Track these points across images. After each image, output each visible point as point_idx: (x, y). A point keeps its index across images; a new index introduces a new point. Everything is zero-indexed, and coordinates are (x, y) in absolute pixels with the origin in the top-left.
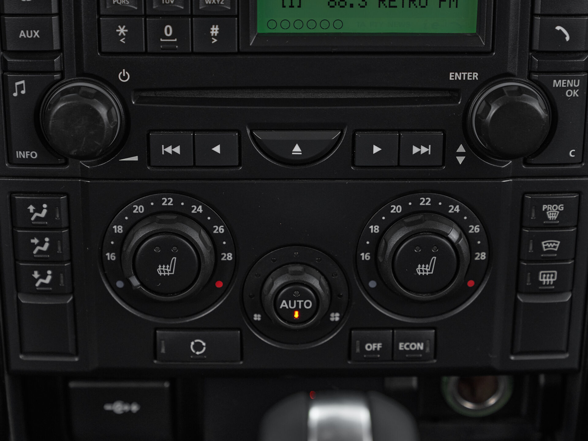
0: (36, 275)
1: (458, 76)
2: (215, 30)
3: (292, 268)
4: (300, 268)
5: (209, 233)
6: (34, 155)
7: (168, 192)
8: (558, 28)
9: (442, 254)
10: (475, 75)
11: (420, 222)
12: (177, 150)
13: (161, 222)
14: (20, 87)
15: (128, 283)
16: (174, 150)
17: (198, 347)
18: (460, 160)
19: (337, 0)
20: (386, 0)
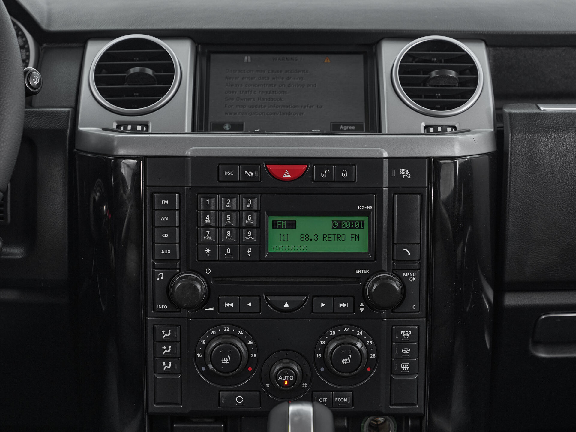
0: (164, 364)
1: (360, 271)
2: (249, 251)
3: (284, 361)
4: (288, 361)
5: (246, 344)
6: (166, 307)
7: (227, 325)
8: (405, 250)
9: (354, 354)
10: (368, 271)
11: (343, 339)
12: (232, 305)
13: (224, 338)
14: (161, 276)
15: (207, 368)
16: (230, 305)
17: (240, 399)
18: (362, 310)
19: (304, 237)
20: (326, 237)
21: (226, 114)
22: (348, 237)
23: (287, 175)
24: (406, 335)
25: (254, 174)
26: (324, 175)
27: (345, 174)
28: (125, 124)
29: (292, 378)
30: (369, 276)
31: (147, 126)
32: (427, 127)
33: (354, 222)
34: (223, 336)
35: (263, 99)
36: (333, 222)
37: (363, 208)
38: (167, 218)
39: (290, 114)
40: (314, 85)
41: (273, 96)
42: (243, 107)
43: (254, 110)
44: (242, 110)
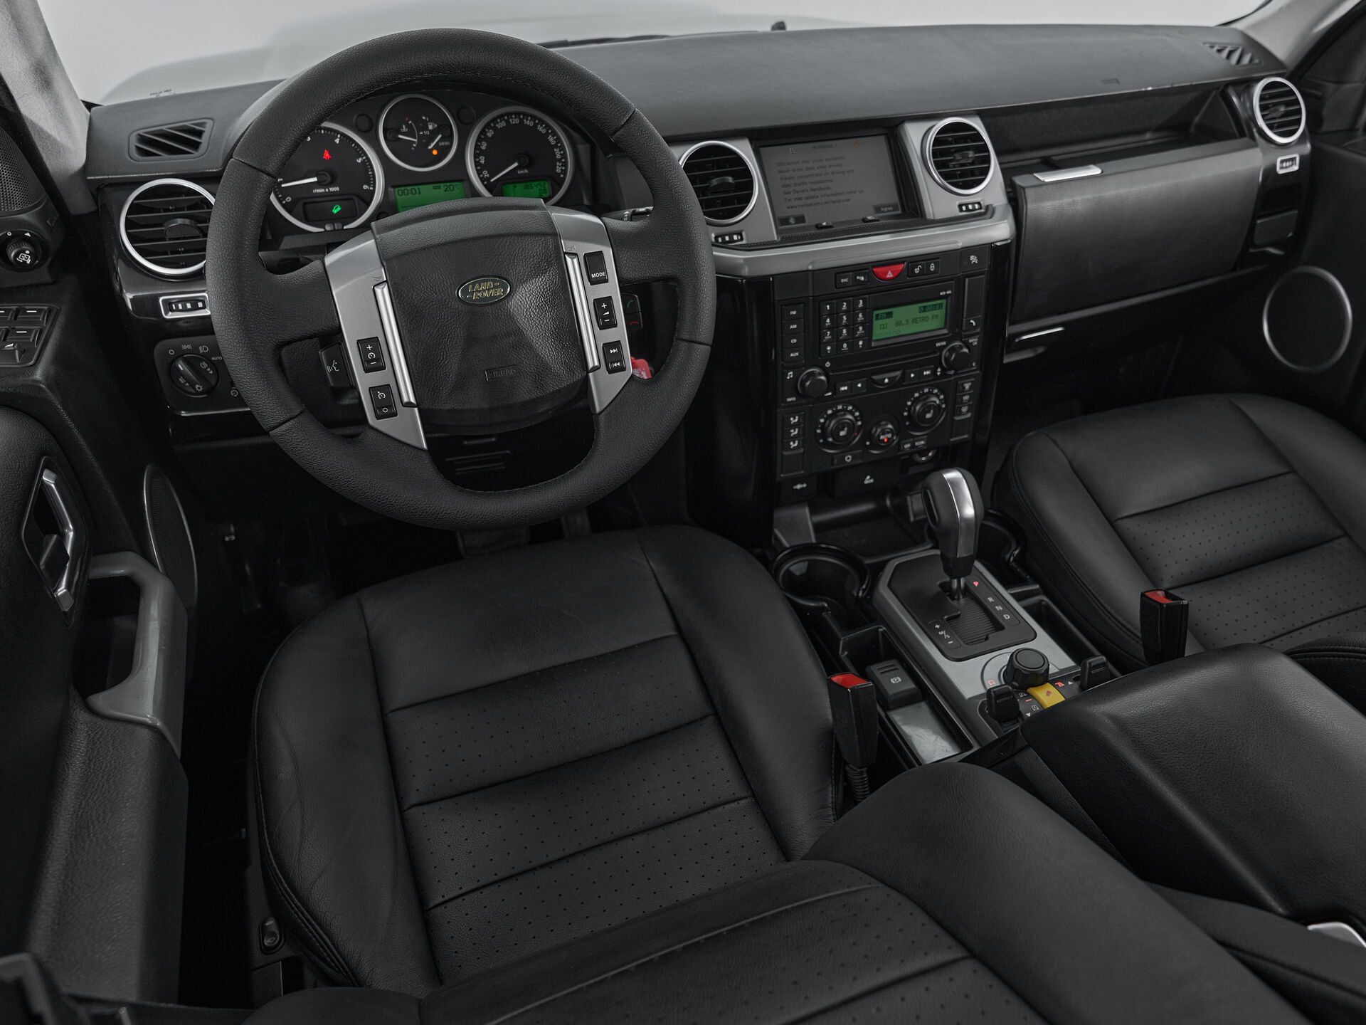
0: (792, 443)
1: (939, 344)
2: (860, 343)
3: (882, 423)
4: (886, 423)
6: (794, 399)
8: (971, 321)
9: (934, 409)
10: (945, 343)
11: (926, 399)
12: (846, 388)
14: (790, 375)
16: (844, 388)
17: (848, 459)
18: (939, 373)
19: (899, 324)
20: (915, 321)
21: (788, 208)
22: (930, 318)
23: (890, 275)
24: (967, 386)
25: (865, 278)
26: (917, 271)
27: (932, 268)
28: (723, 236)
29: (890, 435)
30: (944, 347)
31: (741, 235)
32: (960, 206)
33: (935, 305)
34: (837, 413)
35: (815, 190)
36: (920, 308)
37: (944, 293)
38: (795, 326)
39: (839, 201)
40: (852, 171)
41: (822, 185)
42: (800, 199)
43: (809, 202)
44: (801, 203)
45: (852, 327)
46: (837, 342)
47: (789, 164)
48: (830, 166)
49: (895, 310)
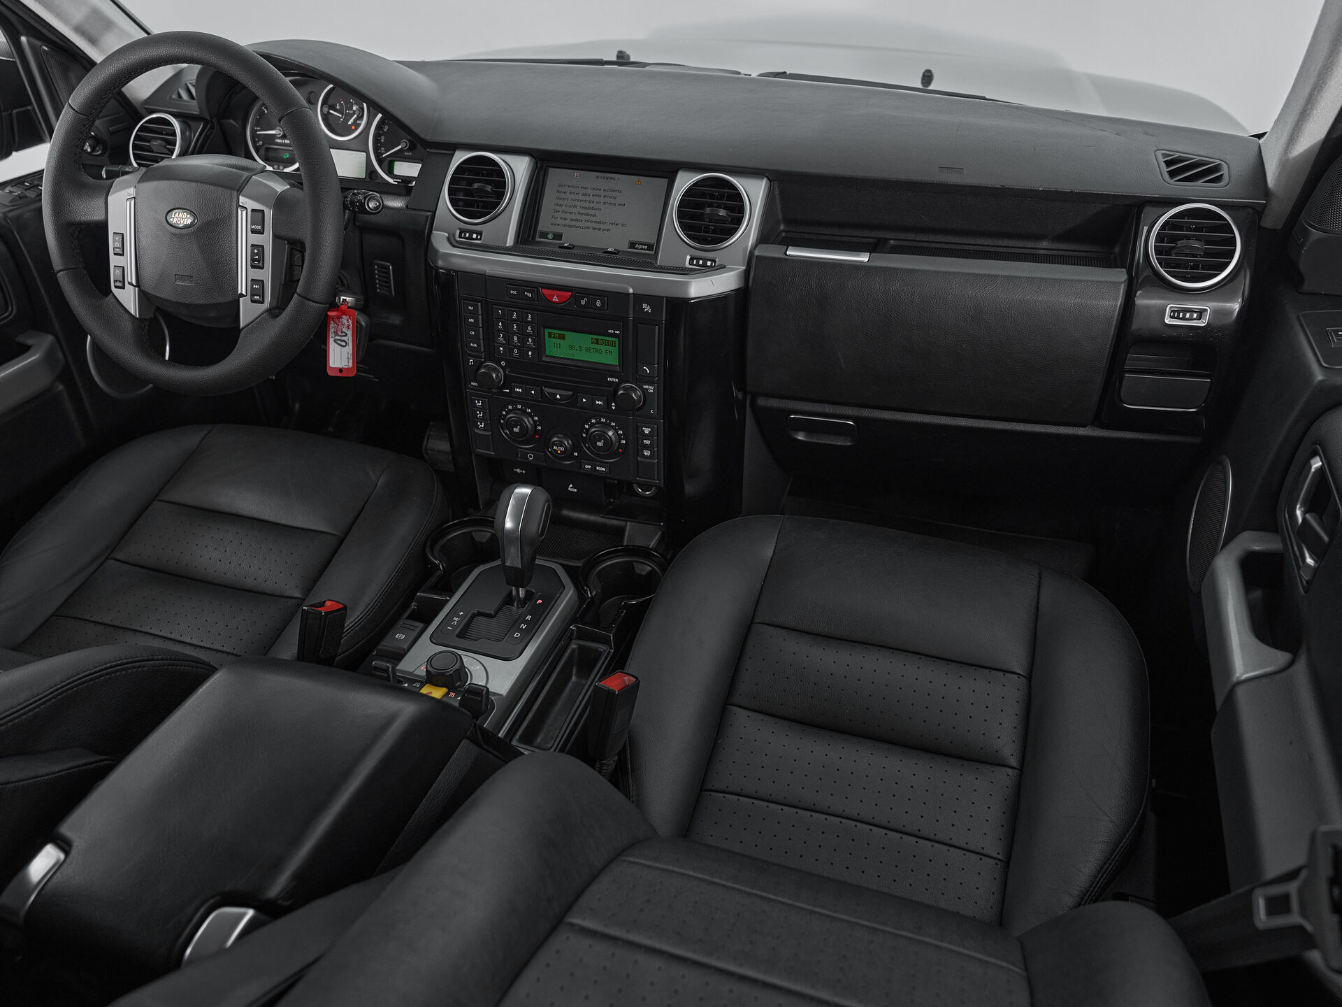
0: (479, 424)
1: (611, 379)
2: (530, 353)
3: (560, 435)
4: (562, 436)
5: (533, 419)
7: (520, 403)
8: (645, 368)
9: (606, 439)
10: (617, 380)
11: (601, 426)
13: (516, 413)
14: (472, 361)
16: (520, 390)
17: (531, 457)
18: (614, 408)
19: (572, 347)
20: (588, 349)
21: (552, 224)
22: (604, 351)
23: (555, 299)
24: (647, 431)
25: (531, 294)
26: (583, 302)
27: (599, 304)
28: (465, 232)
29: (563, 449)
30: (618, 385)
31: (481, 235)
32: (692, 259)
33: (608, 341)
34: (516, 411)
35: (582, 214)
36: (592, 339)
37: (613, 332)
38: (473, 320)
39: (600, 229)
40: (624, 205)
41: (590, 212)
42: (565, 219)
43: (573, 223)
44: (564, 222)
45: (523, 336)
46: (509, 346)
47: (569, 186)
48: (605, 196)
49: (566, 333)
